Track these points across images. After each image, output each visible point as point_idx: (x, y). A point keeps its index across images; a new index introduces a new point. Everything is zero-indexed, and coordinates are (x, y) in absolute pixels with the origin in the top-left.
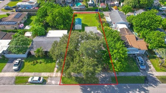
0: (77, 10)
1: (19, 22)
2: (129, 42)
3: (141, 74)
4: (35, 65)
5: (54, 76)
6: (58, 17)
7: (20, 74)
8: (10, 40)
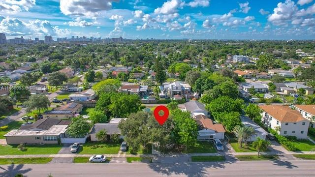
0: (145, 102)
1: (74, 112)
2: (204, 125)
3: (218, 155)
4: (95, 148)
5: (118, 156)
6: (123, 105)
7: (78, 155)
8: (67, 126)
